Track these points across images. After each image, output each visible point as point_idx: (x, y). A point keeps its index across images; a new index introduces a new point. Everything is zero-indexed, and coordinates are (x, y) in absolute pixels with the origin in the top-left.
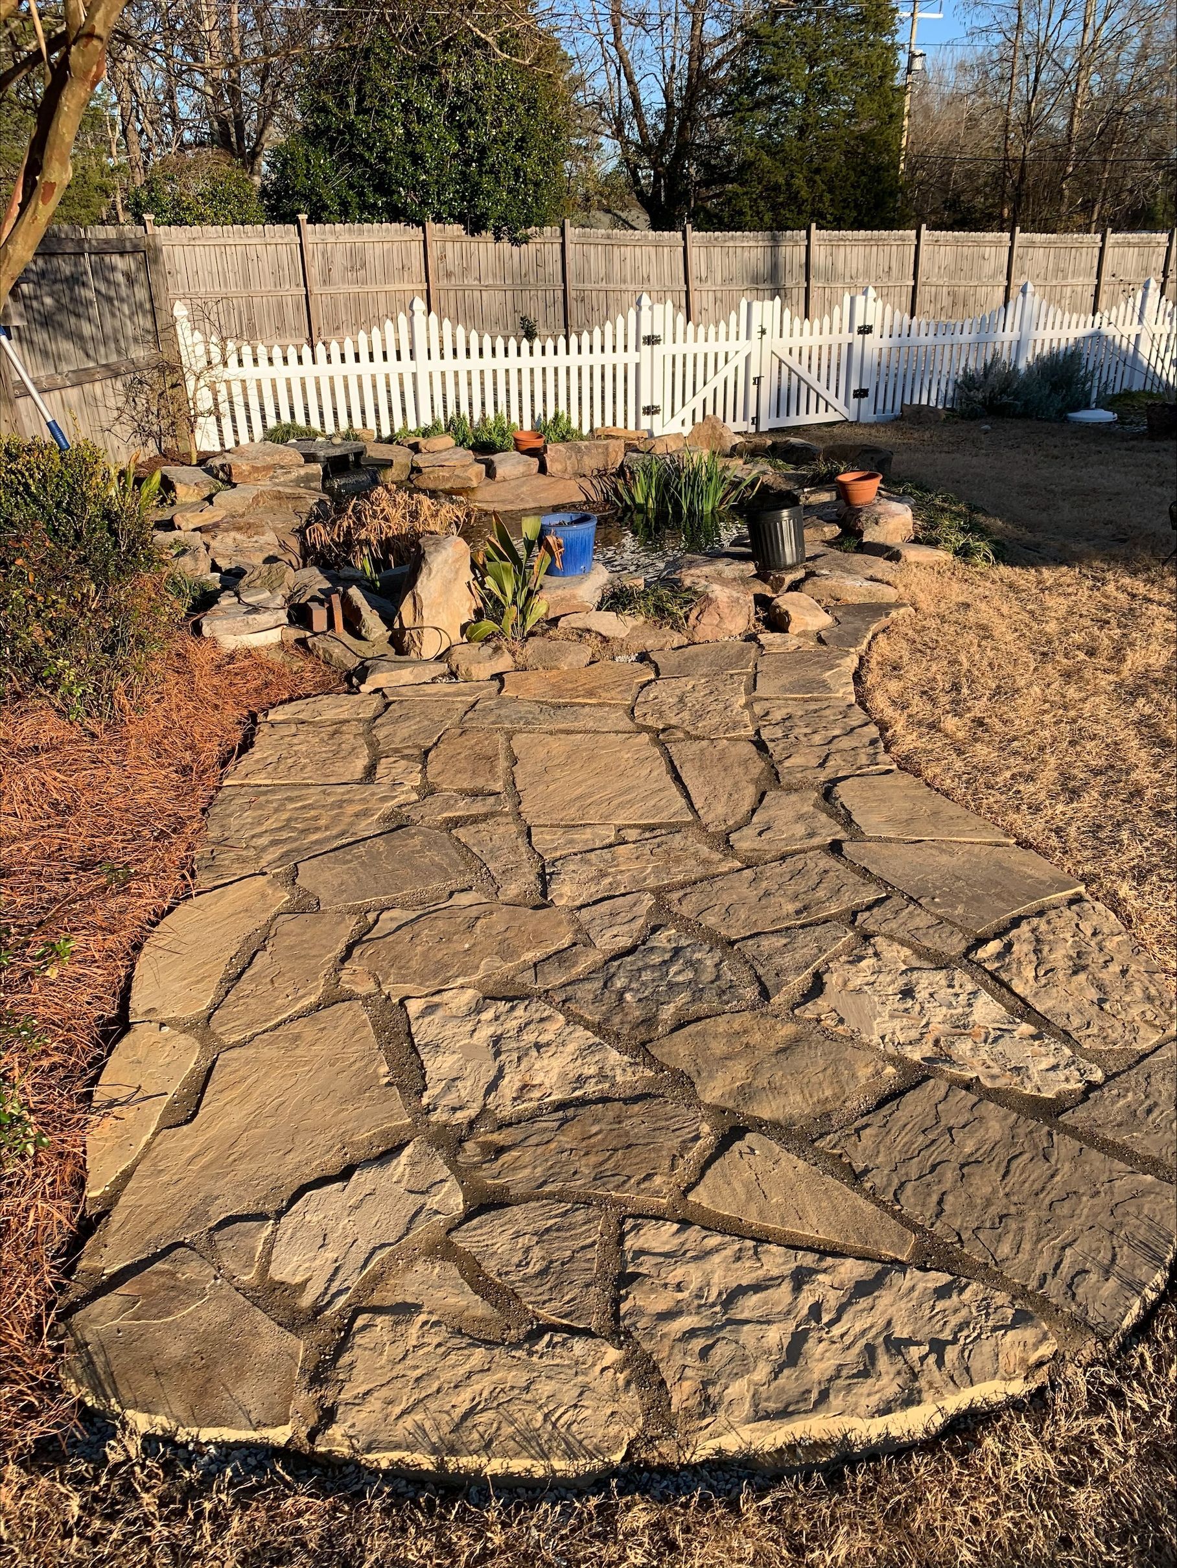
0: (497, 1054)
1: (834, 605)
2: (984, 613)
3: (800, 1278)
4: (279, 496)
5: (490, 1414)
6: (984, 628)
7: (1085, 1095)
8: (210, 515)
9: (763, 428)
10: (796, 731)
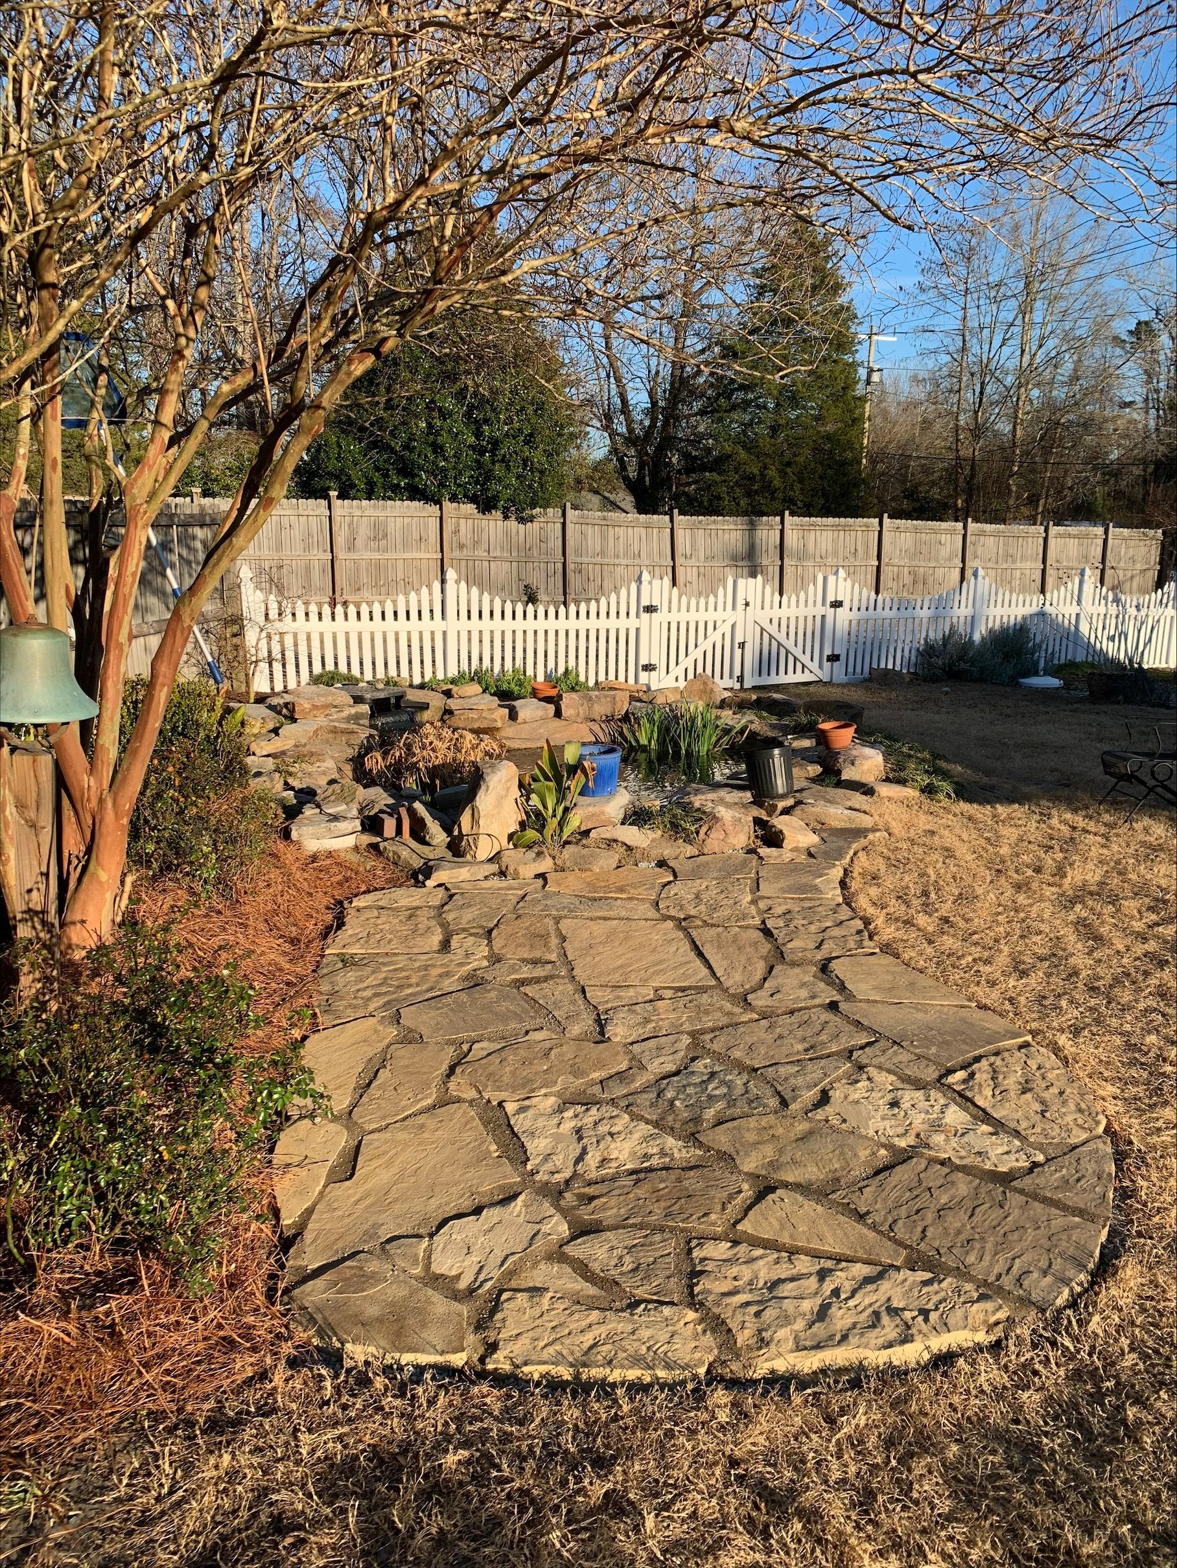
0: (580, 1139)
1: (819, 827)
2: (949, 839)
3: (822, 1275)
4: (334, 731)
5: (609, 1347)
6: (947, 849)
7: (1031, 1170)
8: (276, 745)
9: (747, 685)
10: (795, 922)
